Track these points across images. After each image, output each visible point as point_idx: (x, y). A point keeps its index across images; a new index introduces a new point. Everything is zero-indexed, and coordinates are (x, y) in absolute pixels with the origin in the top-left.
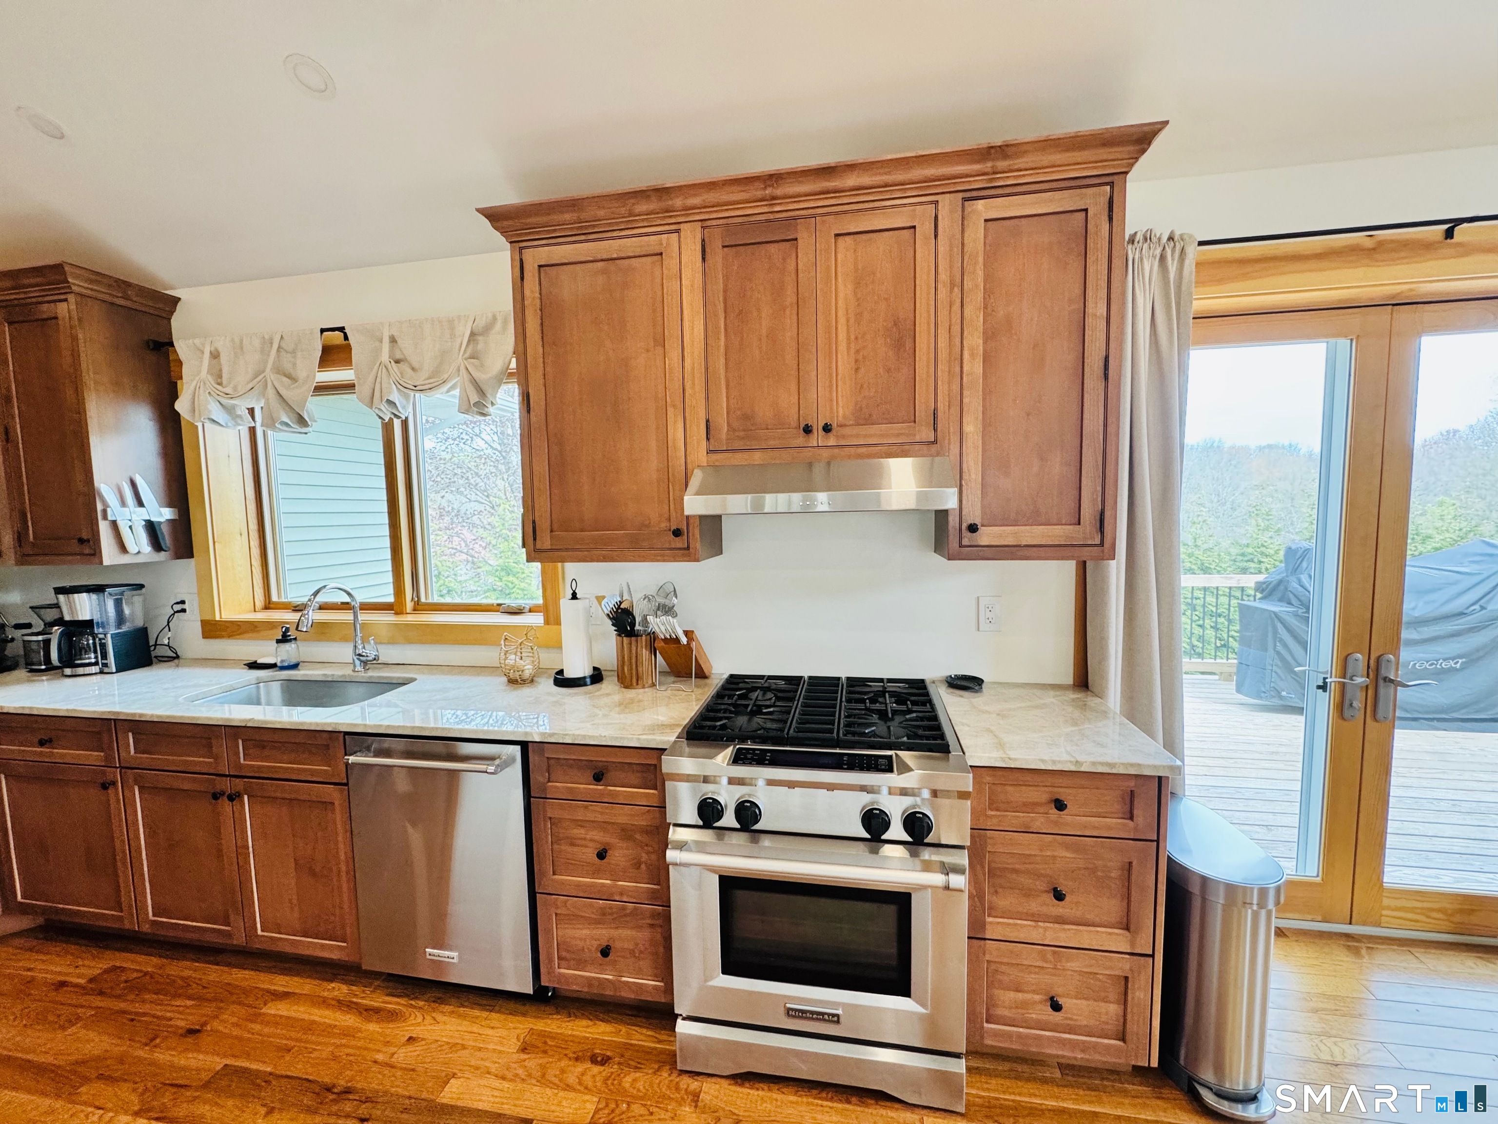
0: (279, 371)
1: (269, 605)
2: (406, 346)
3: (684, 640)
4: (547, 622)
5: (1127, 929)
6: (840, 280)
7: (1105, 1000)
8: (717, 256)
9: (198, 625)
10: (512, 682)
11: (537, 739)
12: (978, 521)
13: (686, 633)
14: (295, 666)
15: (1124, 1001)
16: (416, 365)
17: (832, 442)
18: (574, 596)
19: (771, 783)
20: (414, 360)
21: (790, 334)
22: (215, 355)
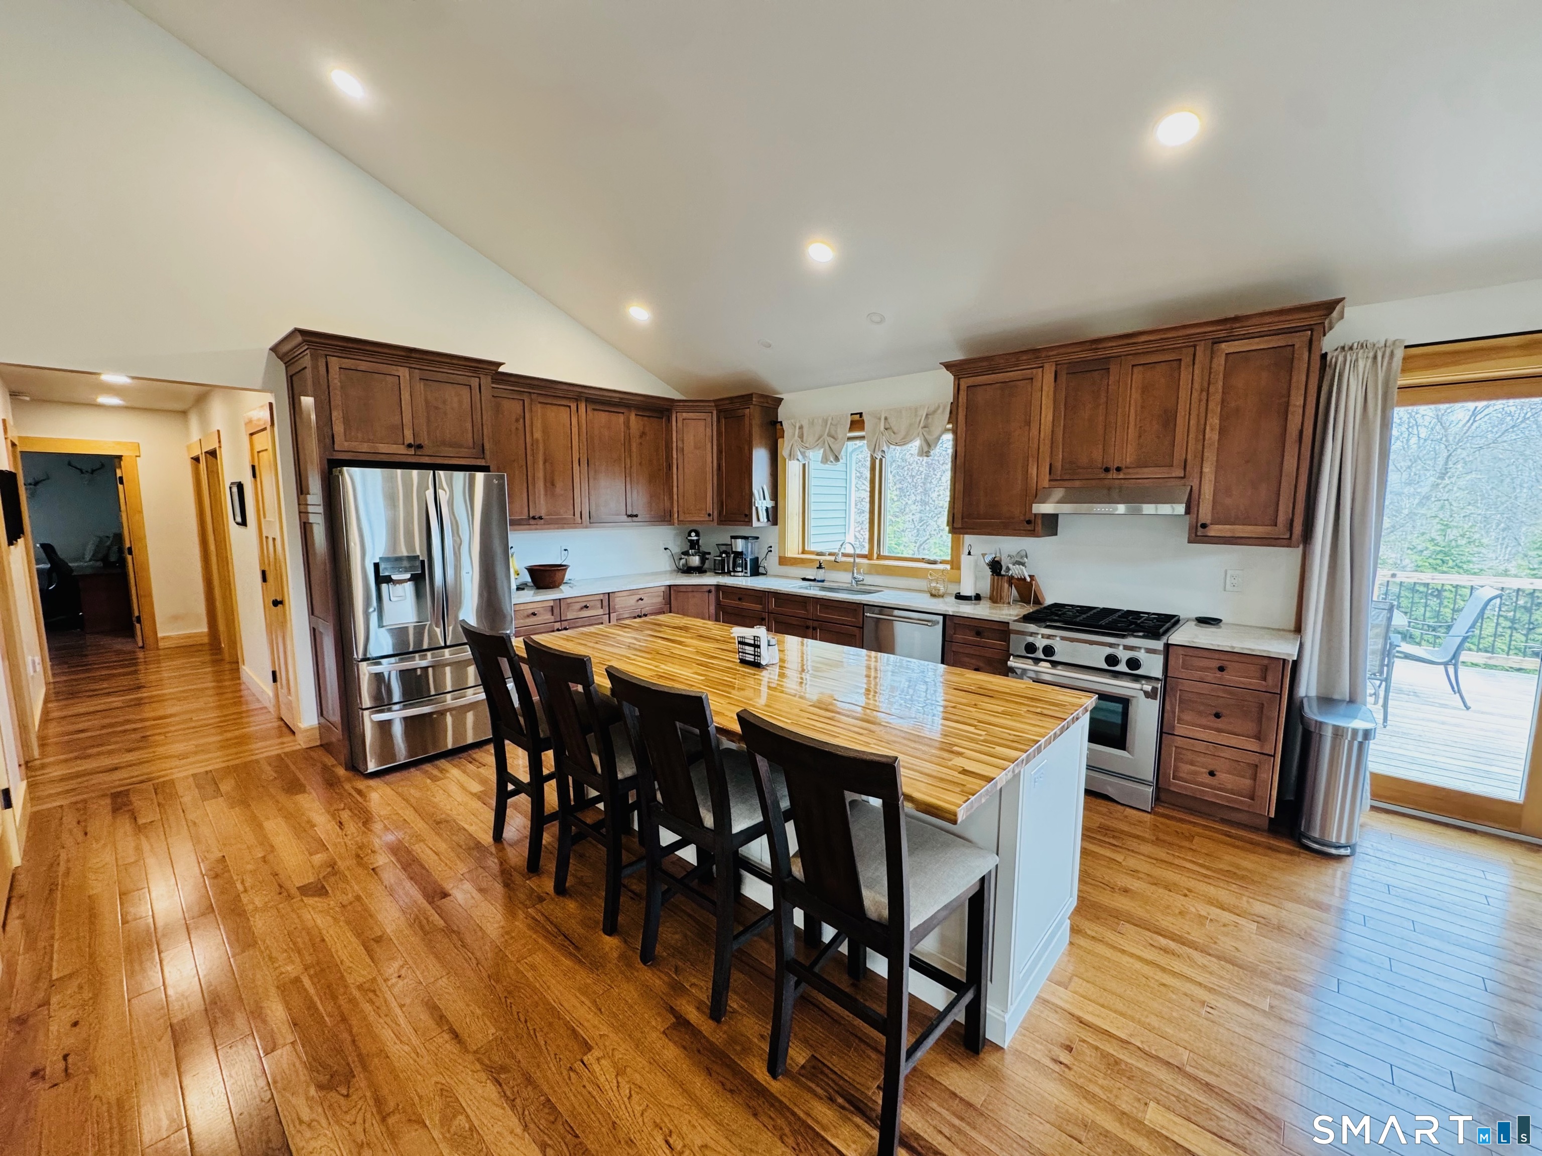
0: (830, 435)
1: (804, 552)
2: (893, 422)
3: (1028, 579)
4: (952, 568)
5: (1259, 740)
6: (1133, 390)
7: (1243, 777)
8: (1063, 378)
9: (777, 559)
10: (933, 595)
11: (951, 613)
12: (1208, 522)
13: (1030, 576)
14: (823, 581)
15: (1254, 778)
16: (895, 431)
17: (1121, 476)
18: (969, 554)
19: (1063, 638)
20: (895, 429)
21: (1101, 418)
22: (801, 428)
